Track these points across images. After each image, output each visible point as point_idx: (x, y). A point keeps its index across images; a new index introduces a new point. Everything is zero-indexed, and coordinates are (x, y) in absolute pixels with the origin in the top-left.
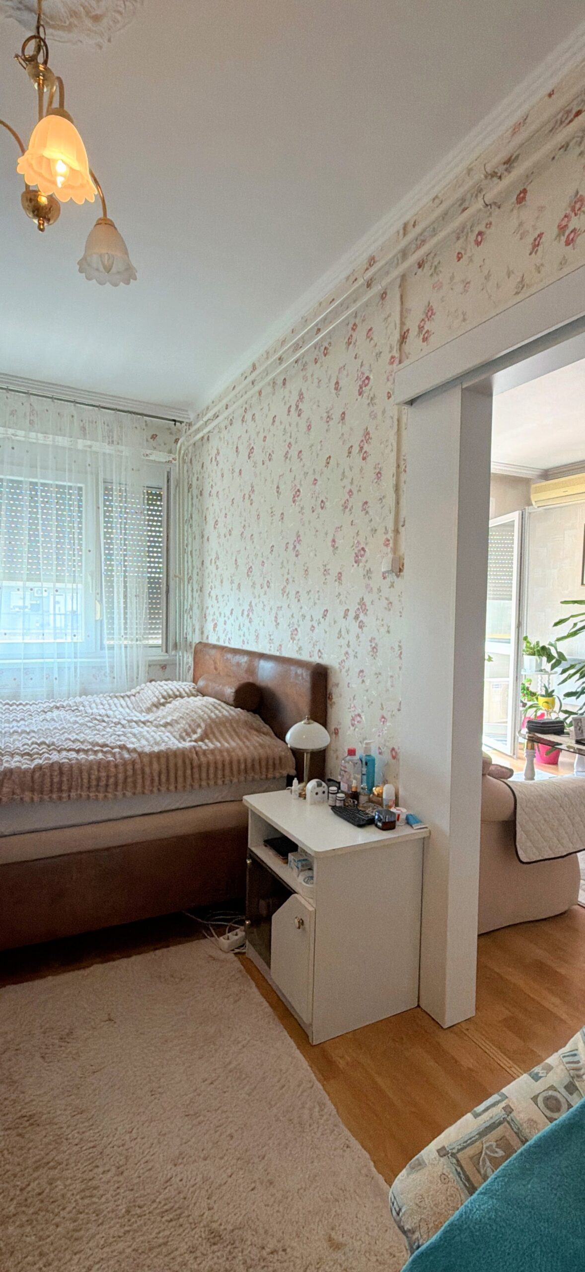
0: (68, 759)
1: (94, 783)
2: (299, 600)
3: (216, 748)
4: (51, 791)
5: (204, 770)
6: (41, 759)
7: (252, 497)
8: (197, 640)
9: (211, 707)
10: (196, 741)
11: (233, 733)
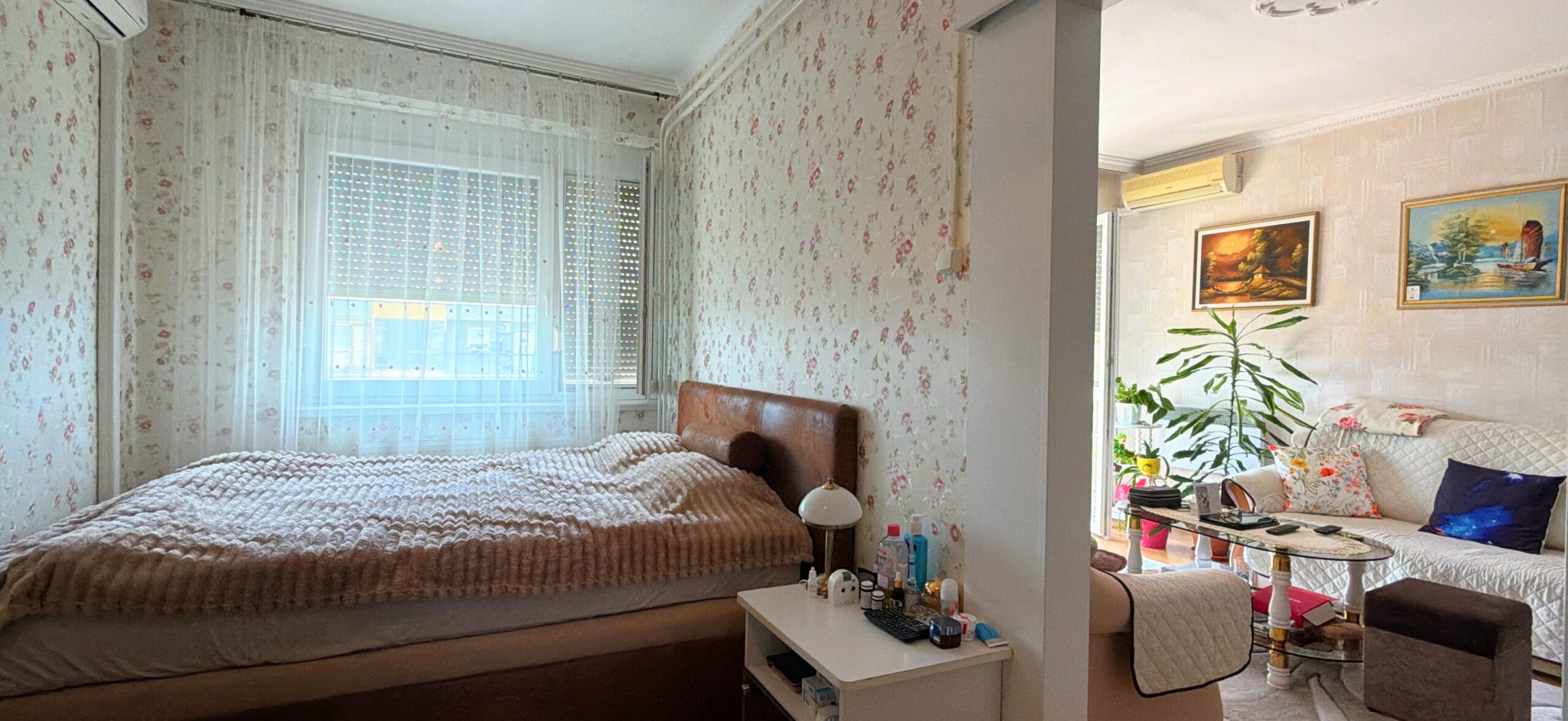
0: (493, 536)
1: (526, 570)
2: (818, 319)
3: (701, 523)
4: (465, 581)
5: (684, 553)
6: (453, 535)
7: (755, 185)
8: (683, 377)
9: (697, 465)
10: (674, 512)
11: (725, 501)
